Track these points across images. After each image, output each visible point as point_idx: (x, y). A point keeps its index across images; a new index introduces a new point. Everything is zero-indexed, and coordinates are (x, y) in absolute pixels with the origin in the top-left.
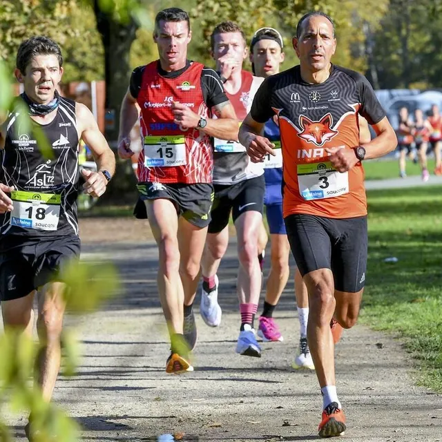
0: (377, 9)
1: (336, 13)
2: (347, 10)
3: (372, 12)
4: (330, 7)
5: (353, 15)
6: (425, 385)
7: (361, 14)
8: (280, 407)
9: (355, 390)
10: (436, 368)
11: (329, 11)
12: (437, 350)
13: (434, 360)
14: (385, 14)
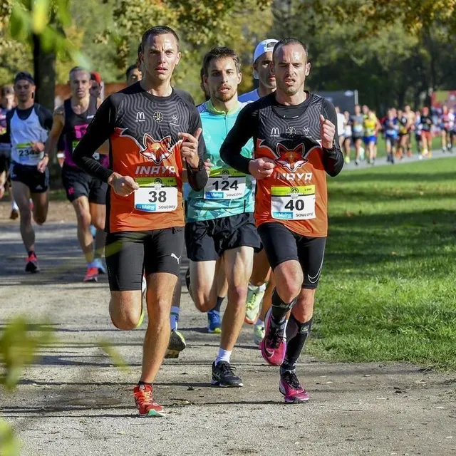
0: (264, 23)
1: (231, 29)
2: (239, 24)
3: (260, 26)
4: (226, 23)
5: (244, 29)
6: (310, 353)
7: (250, 28)
8: (185, 374)
9: (249, 357)
10: (319, 338)
11: (225, 26)
12: (320, 322)
13: (316, 331)
14: (271, 28)
